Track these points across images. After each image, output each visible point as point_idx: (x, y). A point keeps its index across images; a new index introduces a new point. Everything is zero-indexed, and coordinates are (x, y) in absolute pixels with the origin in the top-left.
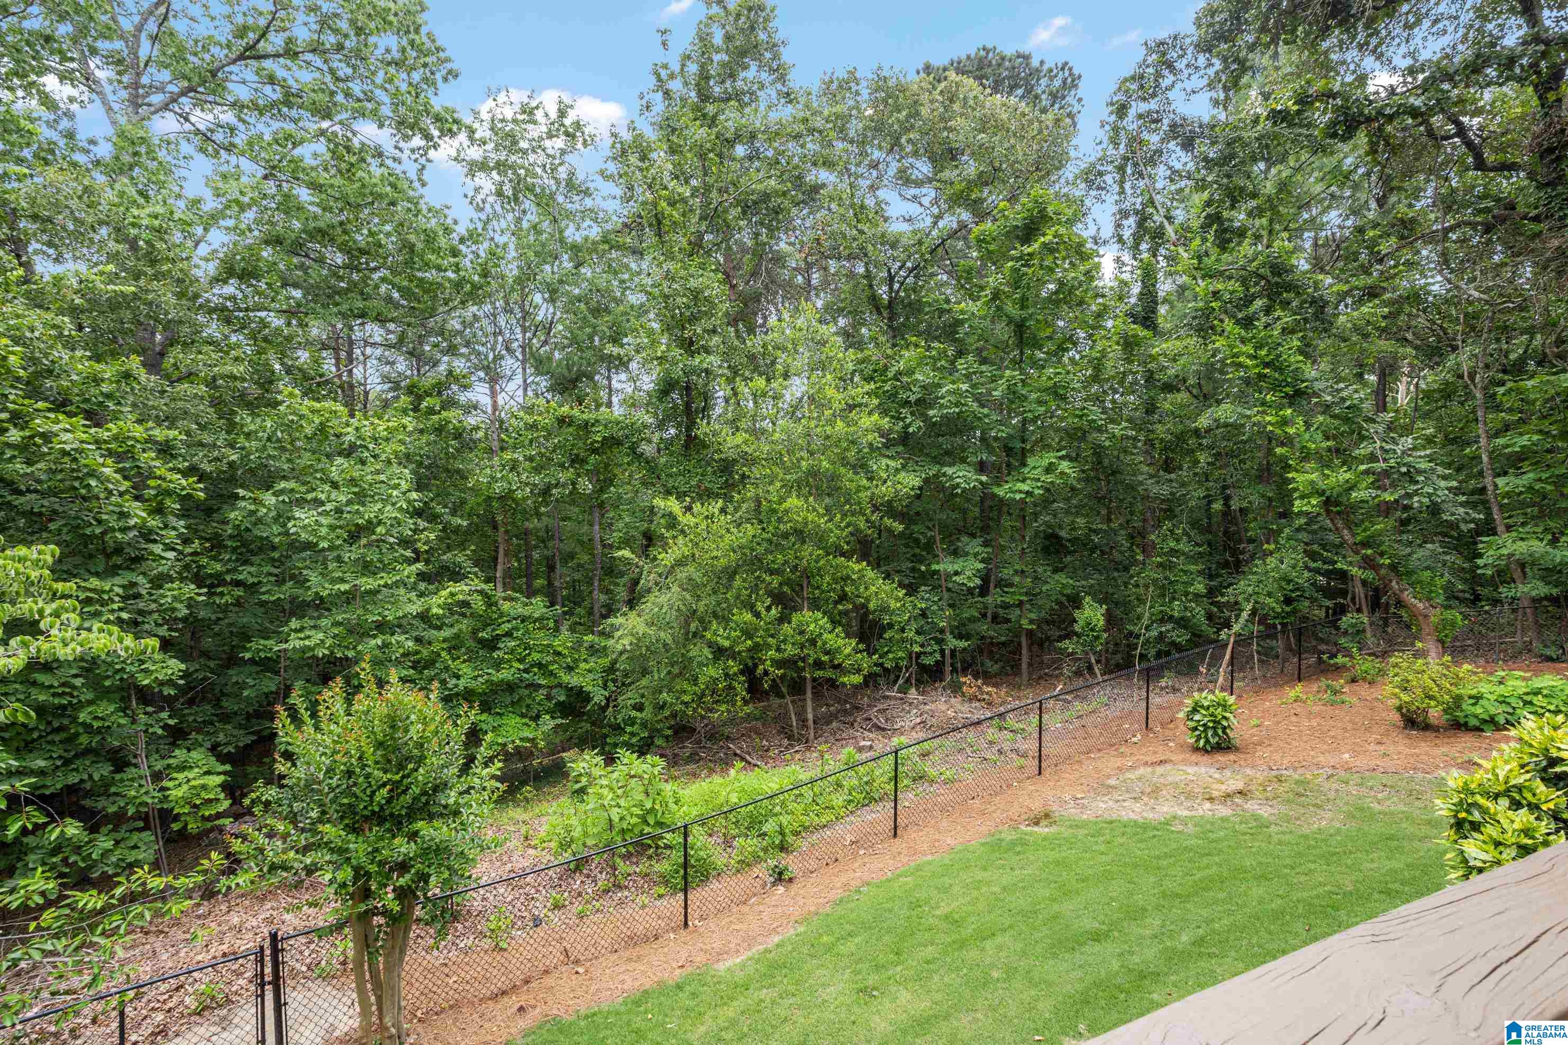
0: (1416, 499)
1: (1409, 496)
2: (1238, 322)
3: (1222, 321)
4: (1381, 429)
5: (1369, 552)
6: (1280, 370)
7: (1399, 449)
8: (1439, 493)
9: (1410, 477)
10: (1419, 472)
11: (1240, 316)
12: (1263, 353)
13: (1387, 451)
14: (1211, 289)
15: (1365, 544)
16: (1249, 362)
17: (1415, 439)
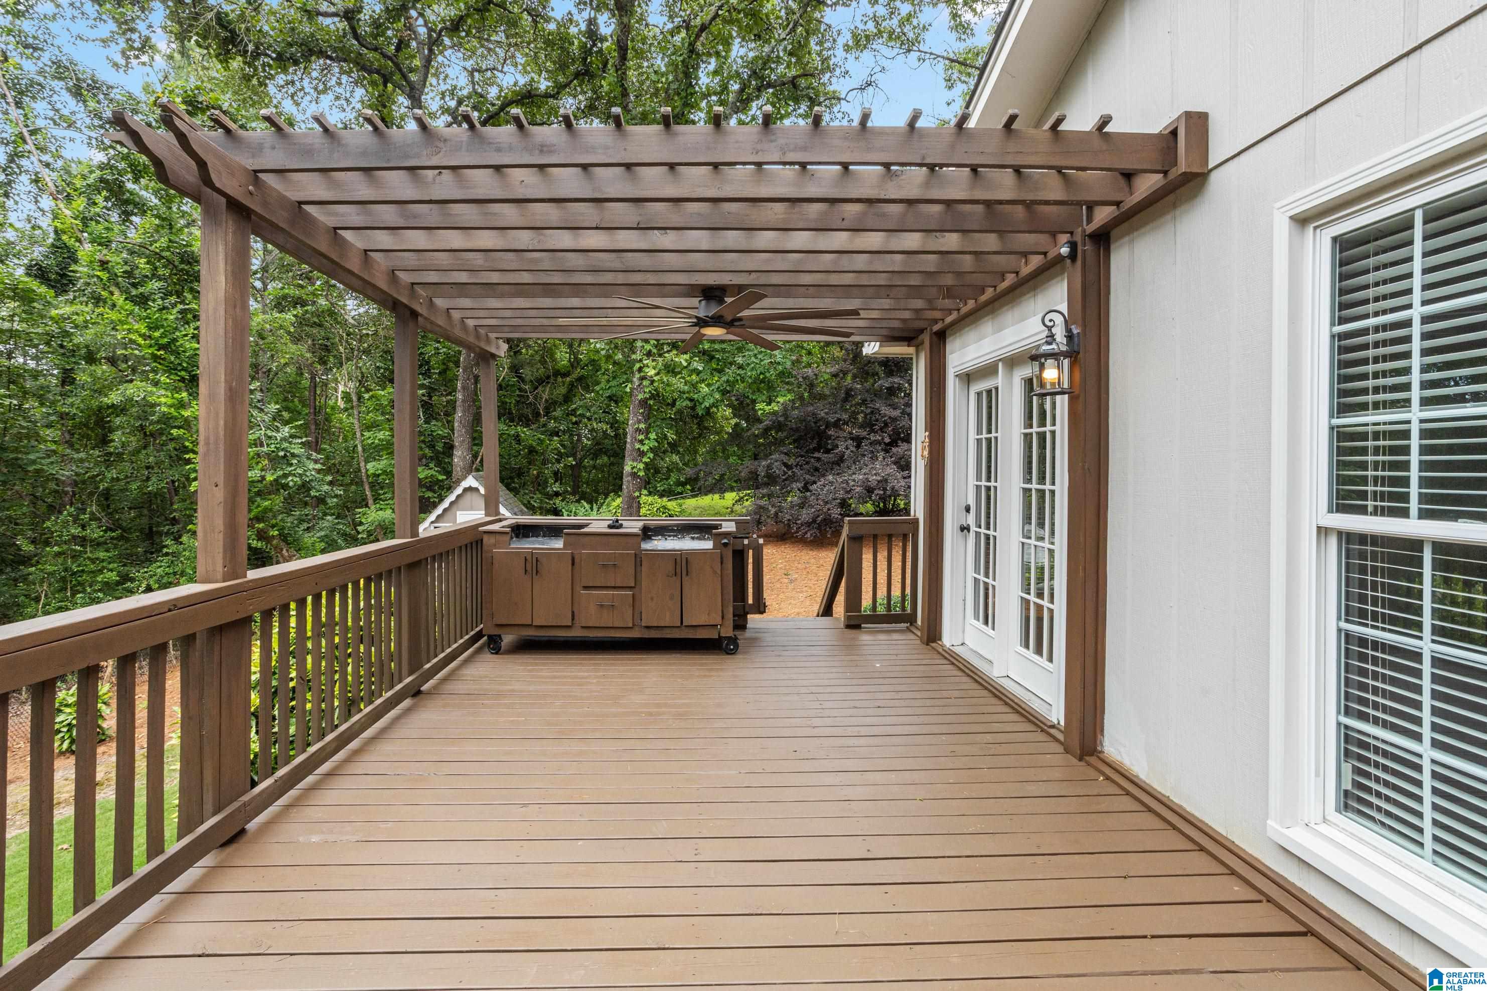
0: (290, 478)
1: (285, 476)
2: (130, 299)
3: (112, 293)
4: (266, 418)
5: (261, 525)
6: (177, 354)
7: (279, 436)
8: (308, 474)
9: (286, 459)
10: (294, 455)
11: (134, 292)
12: (157, 334)
13: (270, 437)
14: (98, 257)
15: (258, 519)
16: (141, 341)
17: (291, 428)
